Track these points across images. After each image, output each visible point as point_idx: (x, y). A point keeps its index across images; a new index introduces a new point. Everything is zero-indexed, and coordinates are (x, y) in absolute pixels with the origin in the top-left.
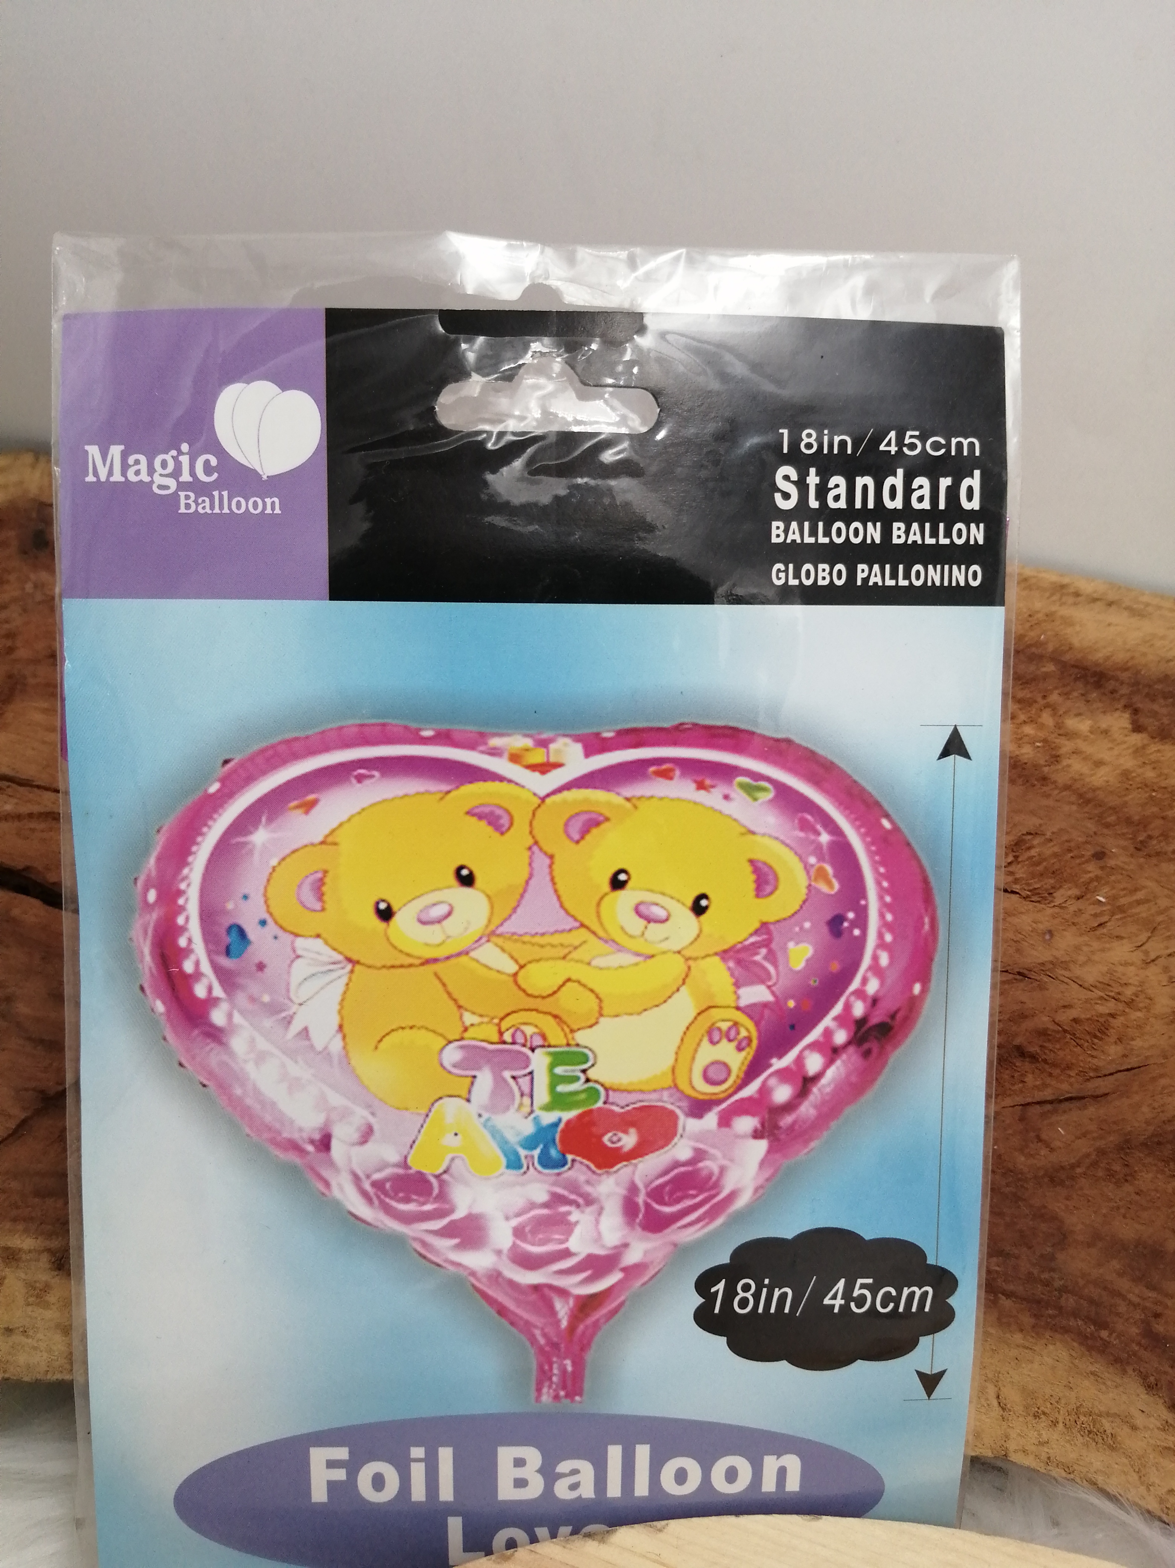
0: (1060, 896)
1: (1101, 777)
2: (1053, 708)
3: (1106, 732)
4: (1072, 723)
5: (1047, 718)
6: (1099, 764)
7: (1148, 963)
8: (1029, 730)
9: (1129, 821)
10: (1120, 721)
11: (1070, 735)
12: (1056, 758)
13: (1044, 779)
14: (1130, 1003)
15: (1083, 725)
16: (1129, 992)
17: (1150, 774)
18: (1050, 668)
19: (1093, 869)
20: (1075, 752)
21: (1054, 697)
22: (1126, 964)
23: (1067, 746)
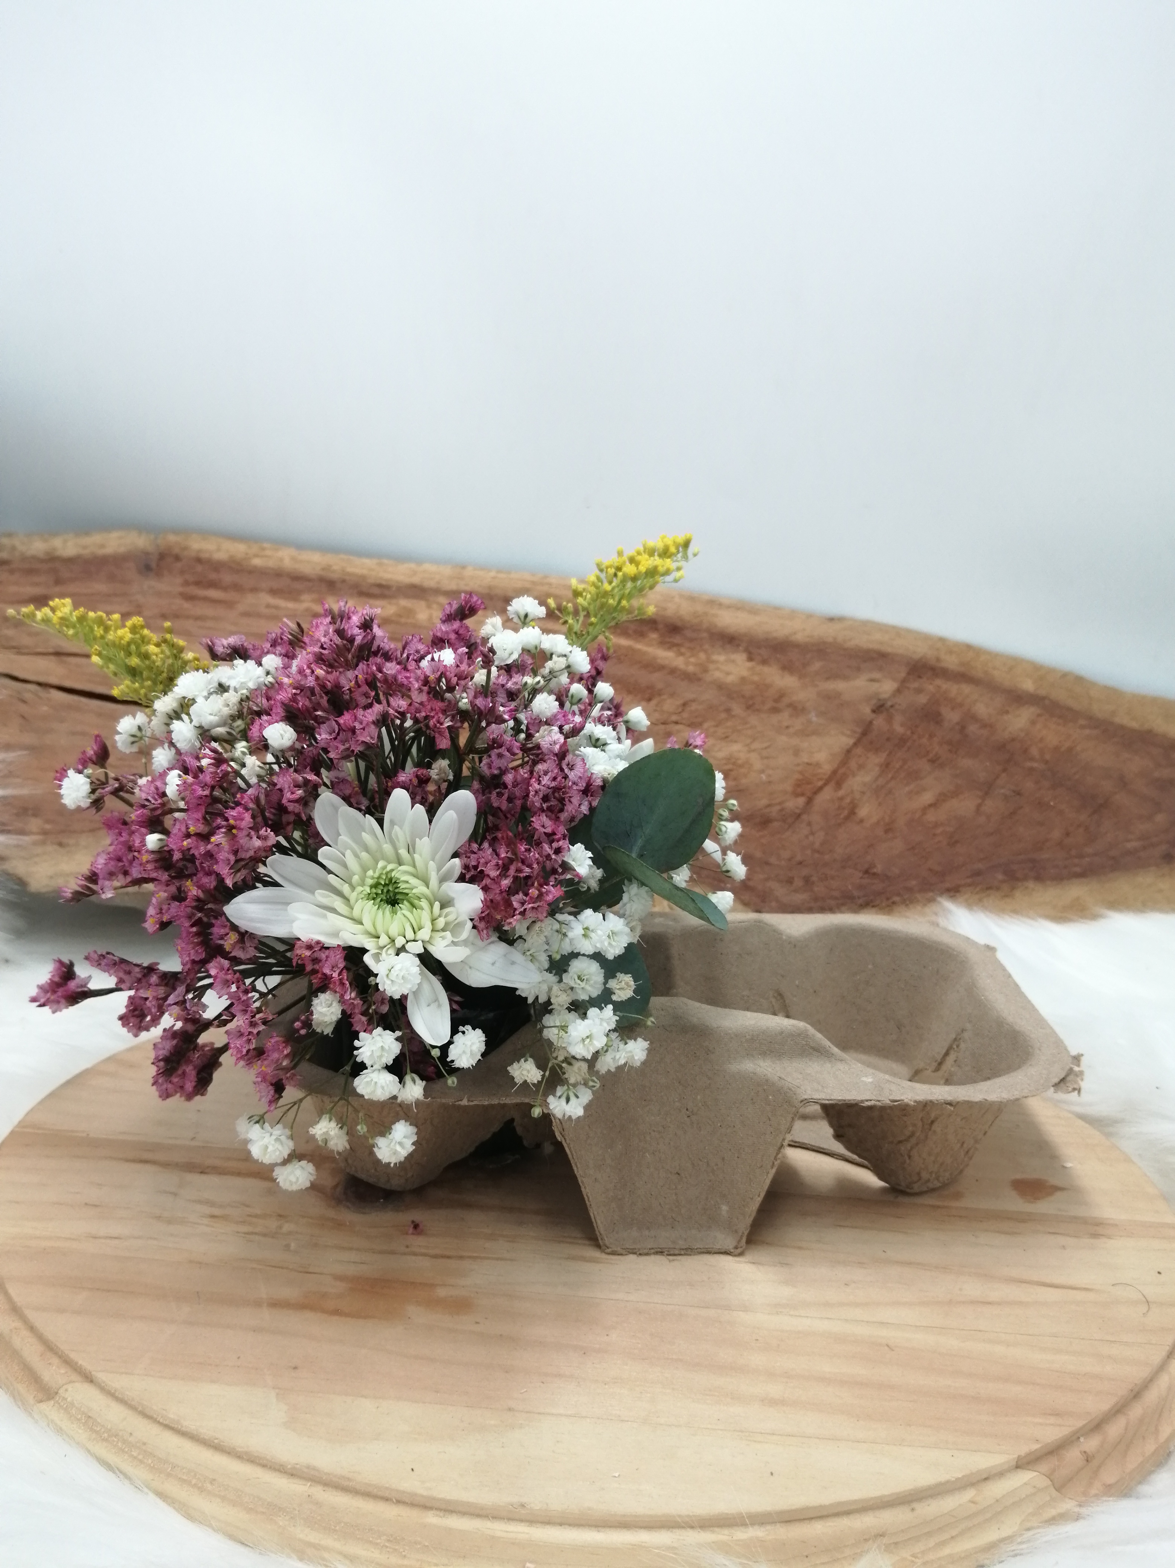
0: (706, 725)
1: (730, 679)
2: (705, 651)
3: (733, 661)
4: (715, 657)
5: (702, 656)
6: (728, 674)
7: (750, 751)
8: (692, 660)
9: (743, 696)
10: (740, 658)
11: (713, 662)
12: (706, 671)
13: (699, 680)
14: (741, 766)
15: (722, 658)
16: (740, 762)
17: (756, 678)
18: (705, 635)
19: (723, 715)
20: (718, 669)
21: (706, 646)
22: (739, 751)
23: (711, 666)
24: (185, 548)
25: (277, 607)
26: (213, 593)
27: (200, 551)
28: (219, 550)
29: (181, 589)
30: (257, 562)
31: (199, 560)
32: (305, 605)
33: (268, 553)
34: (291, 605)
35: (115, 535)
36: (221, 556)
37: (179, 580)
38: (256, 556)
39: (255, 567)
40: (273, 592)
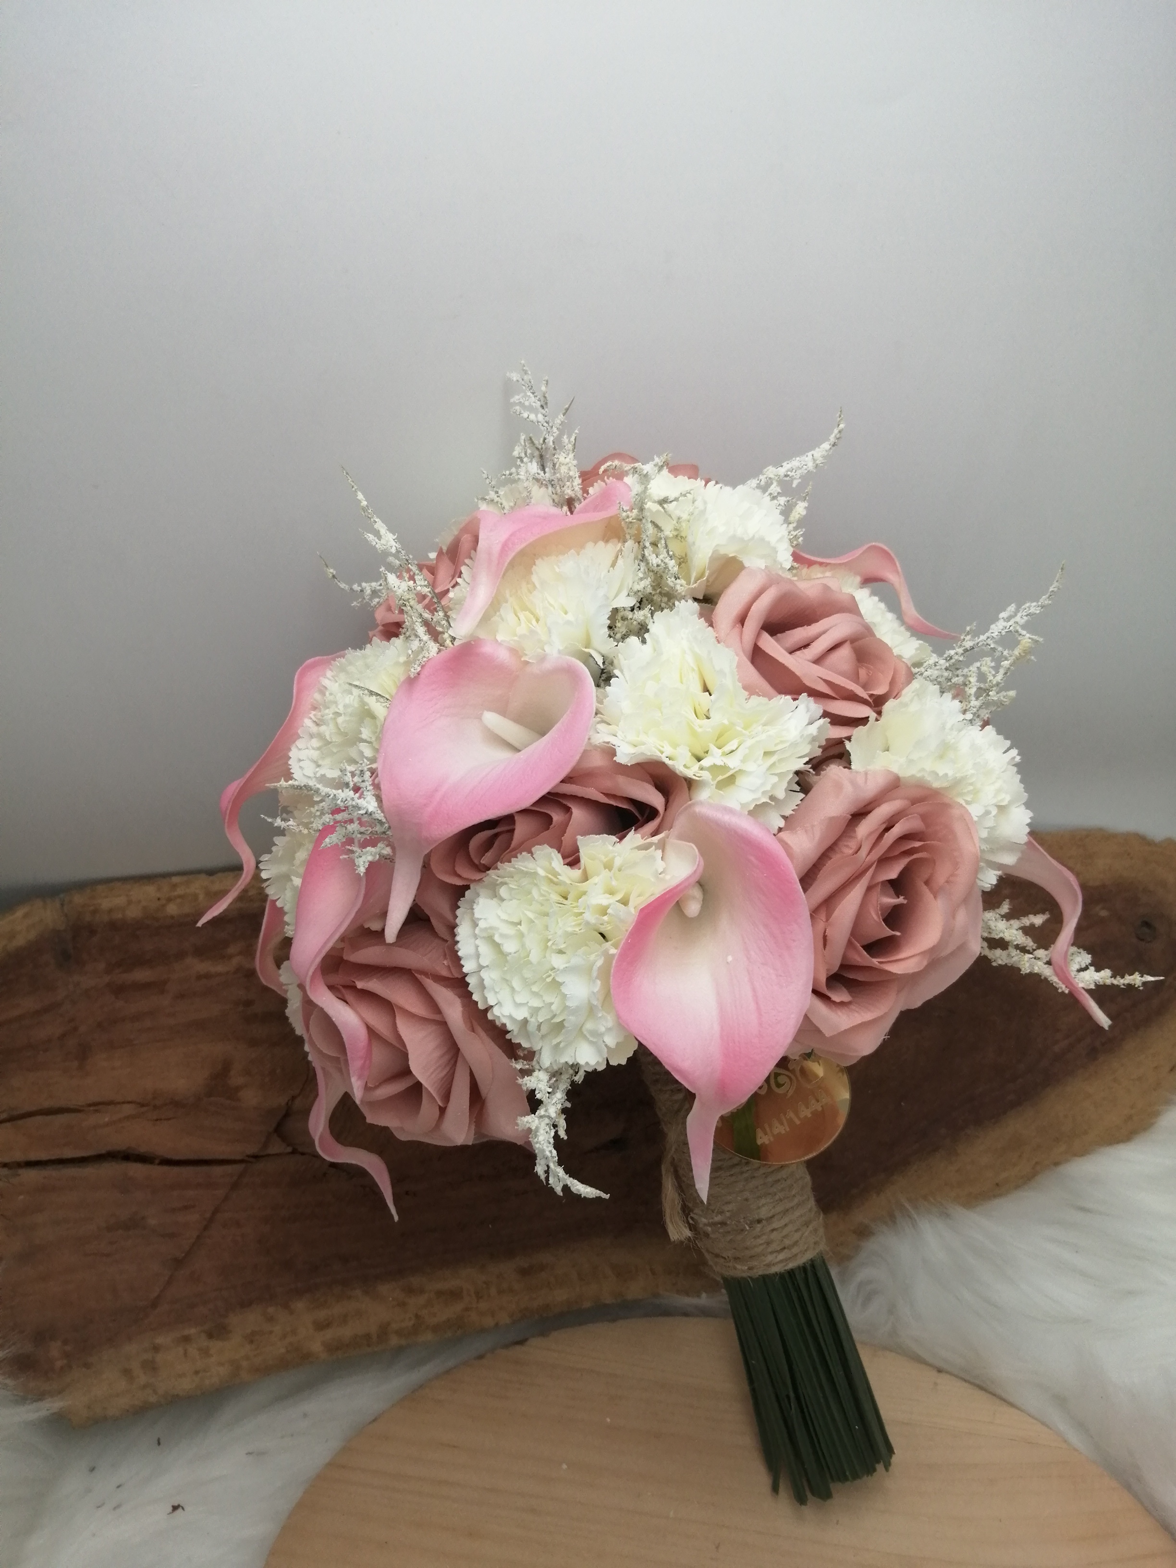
24: (95, 912)
25: (207, 976)
26: (141, 975)
27: (110, 911)
28: (130, 902)
29: (107, 979)
30: (172, 909)
31: (114, 926)
32: (235, 961)
33: (180, 891)
34: (220, 968)
35: (20, 913)
36: (133, 913)
37: (102, 966)
38: (169, 900)
39: (172, 917)
40: (200, 952)
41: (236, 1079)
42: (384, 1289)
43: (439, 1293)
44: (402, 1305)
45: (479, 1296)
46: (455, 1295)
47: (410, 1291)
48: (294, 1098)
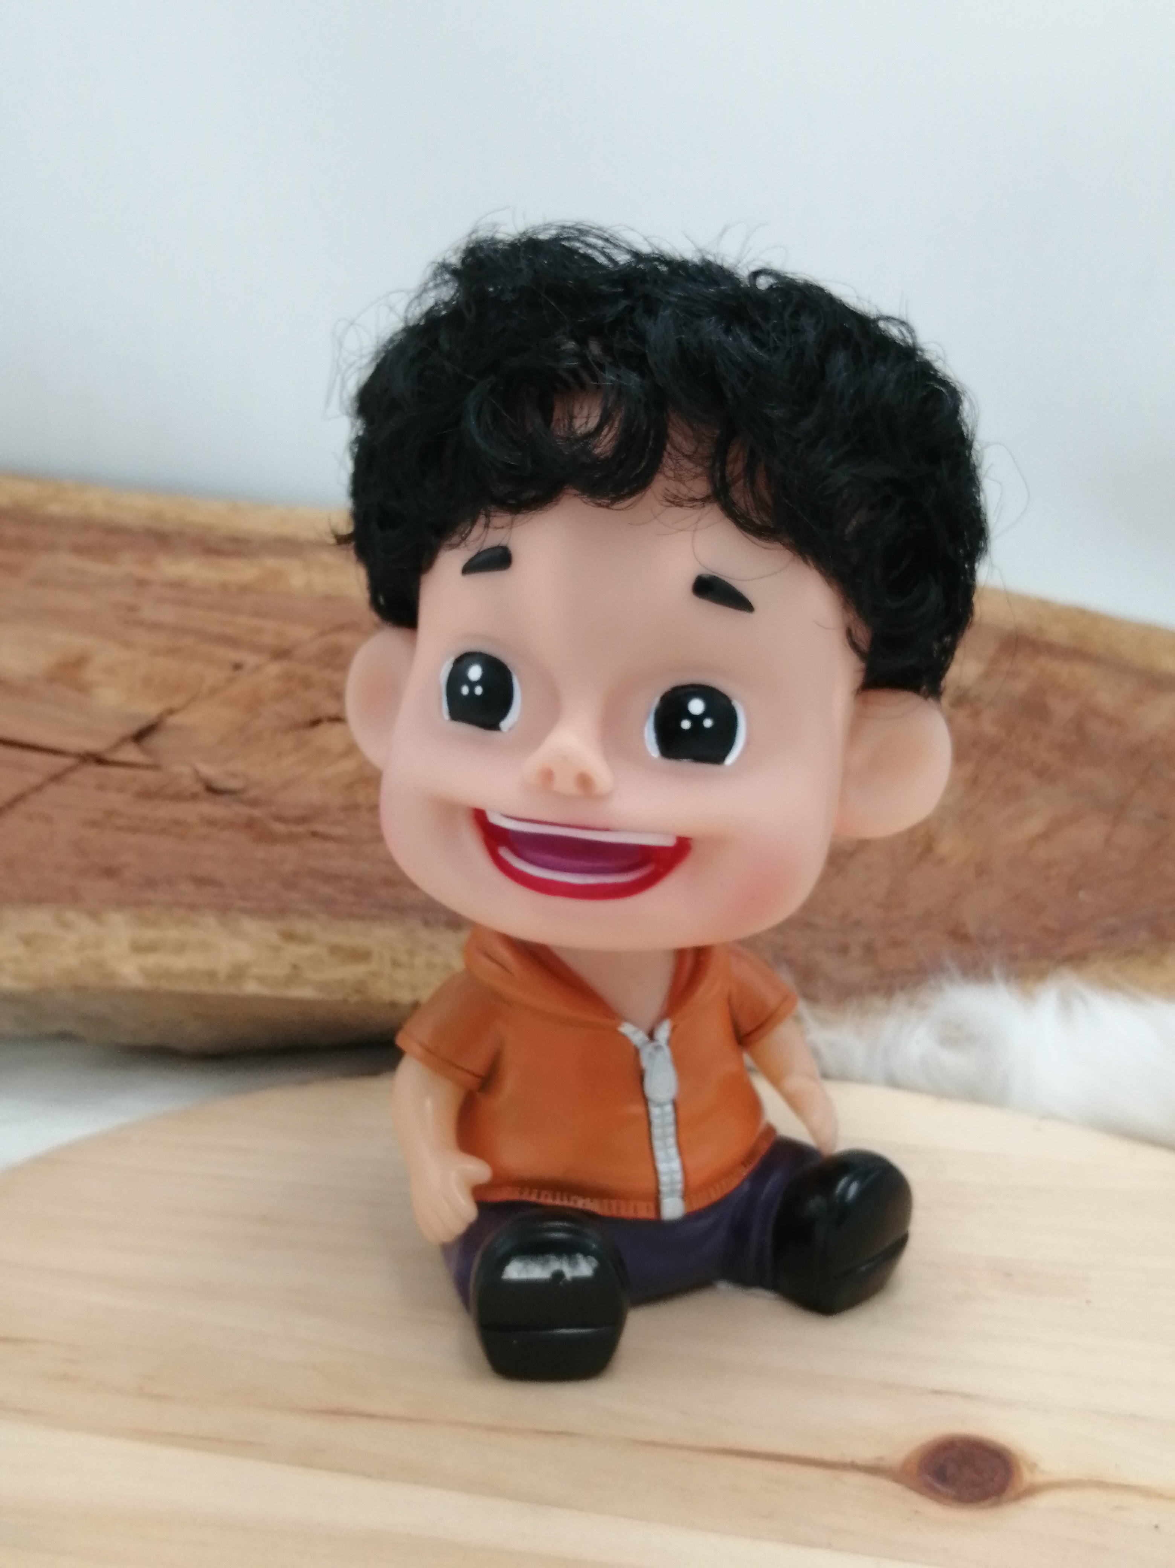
25: (83, 573)
32: (125, 568)
33: (70, 496)
34: (104, 569)
38: (53, 500)
39: (52, 515)
41: (91, 674)
42: (250, 925)
43: (335, 950)
44: (276, 949)
45: (396, 964)
46: (360, 955)
47: (290, 937)
48: (171, 712)
